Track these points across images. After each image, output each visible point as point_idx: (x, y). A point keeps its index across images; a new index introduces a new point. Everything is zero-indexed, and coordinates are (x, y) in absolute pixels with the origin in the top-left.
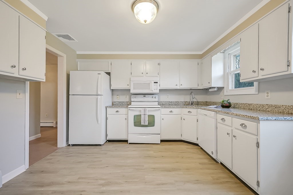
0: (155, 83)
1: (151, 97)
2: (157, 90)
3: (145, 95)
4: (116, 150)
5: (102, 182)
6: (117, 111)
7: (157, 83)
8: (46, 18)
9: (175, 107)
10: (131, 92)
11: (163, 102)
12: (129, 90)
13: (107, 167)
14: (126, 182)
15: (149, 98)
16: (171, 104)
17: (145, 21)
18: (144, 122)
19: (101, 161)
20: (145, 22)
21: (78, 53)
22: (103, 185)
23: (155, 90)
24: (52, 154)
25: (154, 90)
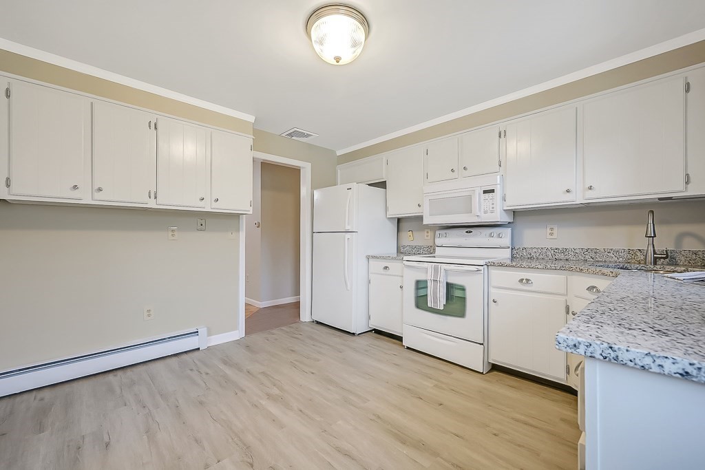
0: (485, 192)
1: (488, 235)
2: (492, 212)
3: (469, 227)
4: (366, 351)
5: (275, 391)
6: (386, 268)
7: (492, 191)
8: (251, 119)
9: (539, 267)
10: (424, 223)
11: (532, 248)
12: (420, 218)
13: (313, 373)
14: (301, 411)
15: (480, 237)
16: (562, 256)
17: (338, 59)
18: (435, 302)
19: (318, 361)
20: (338, 62)
21: (339, 153)
22: (270, 396)
23: (485, 212)
24: (283, 328)
25: (482, 215)
